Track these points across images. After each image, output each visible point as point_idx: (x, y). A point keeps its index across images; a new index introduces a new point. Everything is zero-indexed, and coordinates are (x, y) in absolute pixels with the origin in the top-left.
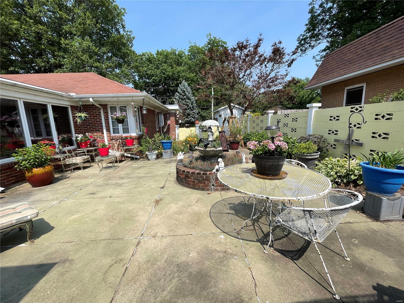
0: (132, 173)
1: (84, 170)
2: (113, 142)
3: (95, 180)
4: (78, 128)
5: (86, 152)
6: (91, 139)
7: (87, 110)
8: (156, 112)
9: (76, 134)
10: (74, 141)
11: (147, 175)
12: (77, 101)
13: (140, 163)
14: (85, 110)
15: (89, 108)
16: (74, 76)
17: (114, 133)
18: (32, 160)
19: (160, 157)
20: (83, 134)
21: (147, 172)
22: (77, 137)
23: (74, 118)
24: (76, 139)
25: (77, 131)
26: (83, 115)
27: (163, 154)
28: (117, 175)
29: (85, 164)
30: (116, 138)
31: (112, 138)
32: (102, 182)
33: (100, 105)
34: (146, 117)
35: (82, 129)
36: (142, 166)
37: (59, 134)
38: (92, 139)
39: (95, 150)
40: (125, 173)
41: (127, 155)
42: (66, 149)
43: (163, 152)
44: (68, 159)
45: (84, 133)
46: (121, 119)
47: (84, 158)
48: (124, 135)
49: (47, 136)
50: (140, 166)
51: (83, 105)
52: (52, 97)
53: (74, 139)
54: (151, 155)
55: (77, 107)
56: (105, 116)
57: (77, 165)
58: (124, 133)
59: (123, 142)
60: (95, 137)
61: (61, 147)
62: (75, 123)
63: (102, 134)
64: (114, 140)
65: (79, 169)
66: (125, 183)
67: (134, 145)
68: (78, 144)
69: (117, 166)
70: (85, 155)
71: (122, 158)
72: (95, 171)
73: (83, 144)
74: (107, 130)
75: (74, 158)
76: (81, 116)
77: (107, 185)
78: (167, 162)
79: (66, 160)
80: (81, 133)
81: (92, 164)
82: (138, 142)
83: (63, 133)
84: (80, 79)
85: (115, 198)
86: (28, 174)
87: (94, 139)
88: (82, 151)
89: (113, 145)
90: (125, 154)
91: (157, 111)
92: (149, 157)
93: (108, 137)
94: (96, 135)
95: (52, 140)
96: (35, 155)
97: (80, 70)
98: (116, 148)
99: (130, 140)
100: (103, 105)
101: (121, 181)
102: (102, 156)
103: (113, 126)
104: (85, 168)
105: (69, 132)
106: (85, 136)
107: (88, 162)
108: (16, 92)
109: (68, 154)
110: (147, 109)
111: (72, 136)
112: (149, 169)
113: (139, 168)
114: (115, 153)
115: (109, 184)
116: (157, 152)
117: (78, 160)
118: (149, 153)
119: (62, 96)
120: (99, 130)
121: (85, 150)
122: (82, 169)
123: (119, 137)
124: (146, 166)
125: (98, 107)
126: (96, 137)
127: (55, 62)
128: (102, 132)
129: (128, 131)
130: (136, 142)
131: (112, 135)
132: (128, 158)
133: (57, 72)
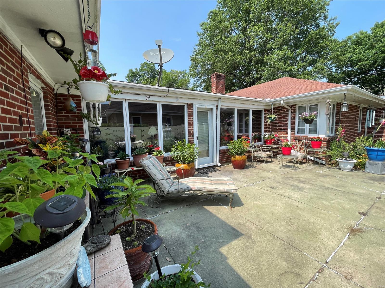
0: (315, 179)
1: (266, 164)
2: (296, 142)
3: (275, 175)
4: (267, 127)
5: (270, 149)
6: (275, 138)
7: (276, 111)
8: (360, 108)
9: (264, 132)
10: (262, 138)
11: (336, 188)
12: (270, 105)
13: (326, 170)
14: (275, 111)
15: (279, 109)
16: (269, 84)
17: (298, 133)
18: (236, 149)
19: (359, 169)
20: (270, 133)
21: (336, 184)
22: (265, 135)
23: (265, 119)
24: (264, 137)
25: (265, 130)
26: (273, 116)
27: (367, 165)
28: (297, 176)
29: (268, 159)
30: (300, 138)
31: (296, 138)
32: (281, 180)
33: (289, 106)
34: (343, 115)
35: (270, 129)
36: (329, 174)
37: (253, 132)
38: (277, 138)
39: (278, 148)
40: (306, 177)
41: (309, 158)
42: (256, 144)
43: (367, 163)
44: (256, 152)
45: (271, 131)
46: (309, 118)
47: (268, 154)
48: (310, 136)
49: (245, 133)
50: (326, 173)
51: (274, 108)
52: (253, 104)
53: (262, 136)
54: (345, 163)
55: (269, 110)
56: (292, 116)
57: (261, 158)
58: (309, 133)
59: (307, 143)
60: (279, 136)
61: (253, 142)
62: (266, 123)
63: (286, 133)
64: (297, 140)
65: (262, 161)
66: (305, 188)
67: (321, 147)
68: (265, 141)
69: (296, 167)
70: (269, 151)
71: (303, 160)
72: (275, 167)
73: (269, 141)
74: (292, 130)
75: (260, 152)
76: (271, 118)
77: (286, 184)
78: (372, 179)
79: (254, 153)
80: (268, 132)
81: (273, 160)
82: (327, 145)
83: (255, 131)
84: (274, 86)
85: (293, 201)
86: (233, 159)
87: (278, 138)
88: (267, 147)
89: (296, 145)
90: (308, 157)
91: (362, 106)
92: (342, 166)
93: (292, 136)
94: (280, 134)
95: (248, 136)
96: (238, 146)
97: (275, 78)
98: (298, 148)
99: (317, 142)
100: (292, 106)
101: (301, 185)
102: (284, 154)
103: (299, 126)
104: (267, 162)
105: (260, 130)
106: (271, 134)
107: (270, 157)
108: (235, 103)
109: (256, 148)
110: (350, 105)
111: (261, 134)
112: (340, 180)
113: (325, 176)
114: (297, 154)
115: (288, 183)
116: (356, 161)
117: (263, 154)
118: (341, 161)
119: (260, 102)
120: (284, 130)
121: (270, 146)
122: (265, 163)
123: (304, 138)
124: (335, 176)
125: (287, 108)
126: (281, 136)
127: (257, 77)
128: (287, 131)
129: (315, 132)
130: (324, 145)
131: (296, 134)
132: (310, 161)
133: (257, 84)
